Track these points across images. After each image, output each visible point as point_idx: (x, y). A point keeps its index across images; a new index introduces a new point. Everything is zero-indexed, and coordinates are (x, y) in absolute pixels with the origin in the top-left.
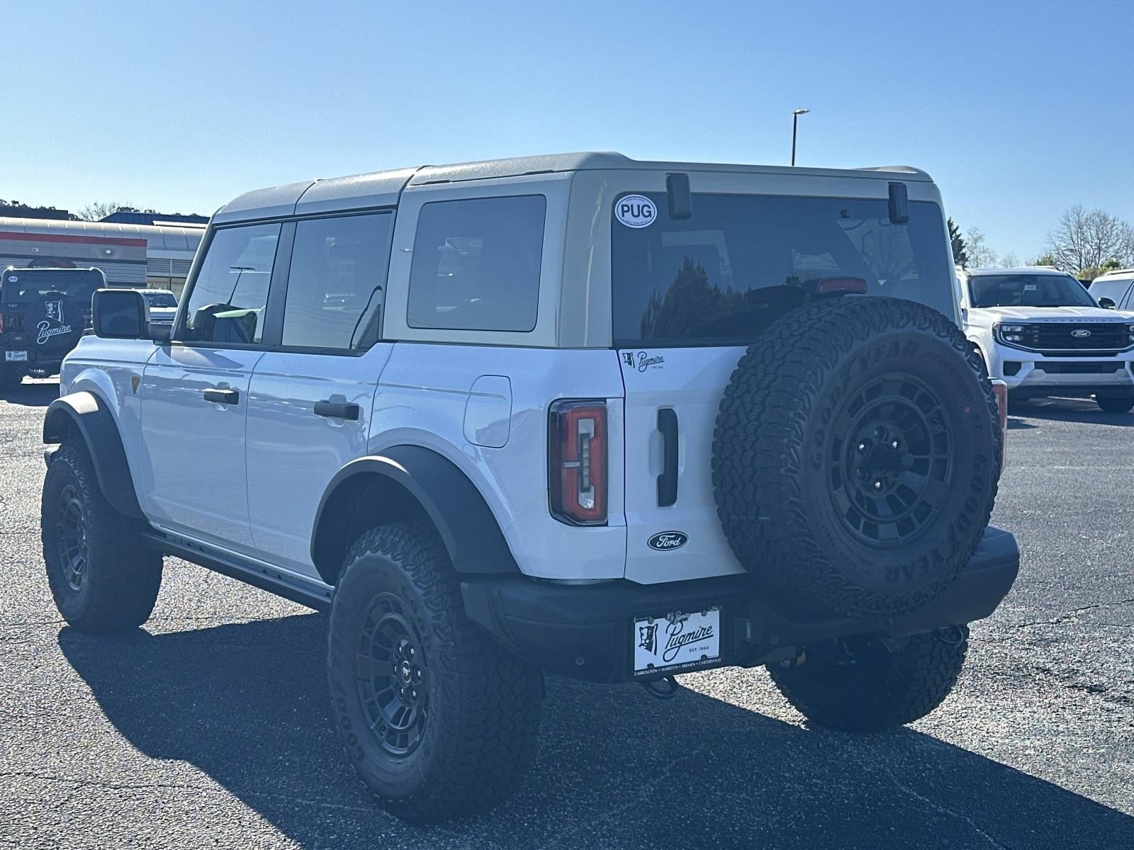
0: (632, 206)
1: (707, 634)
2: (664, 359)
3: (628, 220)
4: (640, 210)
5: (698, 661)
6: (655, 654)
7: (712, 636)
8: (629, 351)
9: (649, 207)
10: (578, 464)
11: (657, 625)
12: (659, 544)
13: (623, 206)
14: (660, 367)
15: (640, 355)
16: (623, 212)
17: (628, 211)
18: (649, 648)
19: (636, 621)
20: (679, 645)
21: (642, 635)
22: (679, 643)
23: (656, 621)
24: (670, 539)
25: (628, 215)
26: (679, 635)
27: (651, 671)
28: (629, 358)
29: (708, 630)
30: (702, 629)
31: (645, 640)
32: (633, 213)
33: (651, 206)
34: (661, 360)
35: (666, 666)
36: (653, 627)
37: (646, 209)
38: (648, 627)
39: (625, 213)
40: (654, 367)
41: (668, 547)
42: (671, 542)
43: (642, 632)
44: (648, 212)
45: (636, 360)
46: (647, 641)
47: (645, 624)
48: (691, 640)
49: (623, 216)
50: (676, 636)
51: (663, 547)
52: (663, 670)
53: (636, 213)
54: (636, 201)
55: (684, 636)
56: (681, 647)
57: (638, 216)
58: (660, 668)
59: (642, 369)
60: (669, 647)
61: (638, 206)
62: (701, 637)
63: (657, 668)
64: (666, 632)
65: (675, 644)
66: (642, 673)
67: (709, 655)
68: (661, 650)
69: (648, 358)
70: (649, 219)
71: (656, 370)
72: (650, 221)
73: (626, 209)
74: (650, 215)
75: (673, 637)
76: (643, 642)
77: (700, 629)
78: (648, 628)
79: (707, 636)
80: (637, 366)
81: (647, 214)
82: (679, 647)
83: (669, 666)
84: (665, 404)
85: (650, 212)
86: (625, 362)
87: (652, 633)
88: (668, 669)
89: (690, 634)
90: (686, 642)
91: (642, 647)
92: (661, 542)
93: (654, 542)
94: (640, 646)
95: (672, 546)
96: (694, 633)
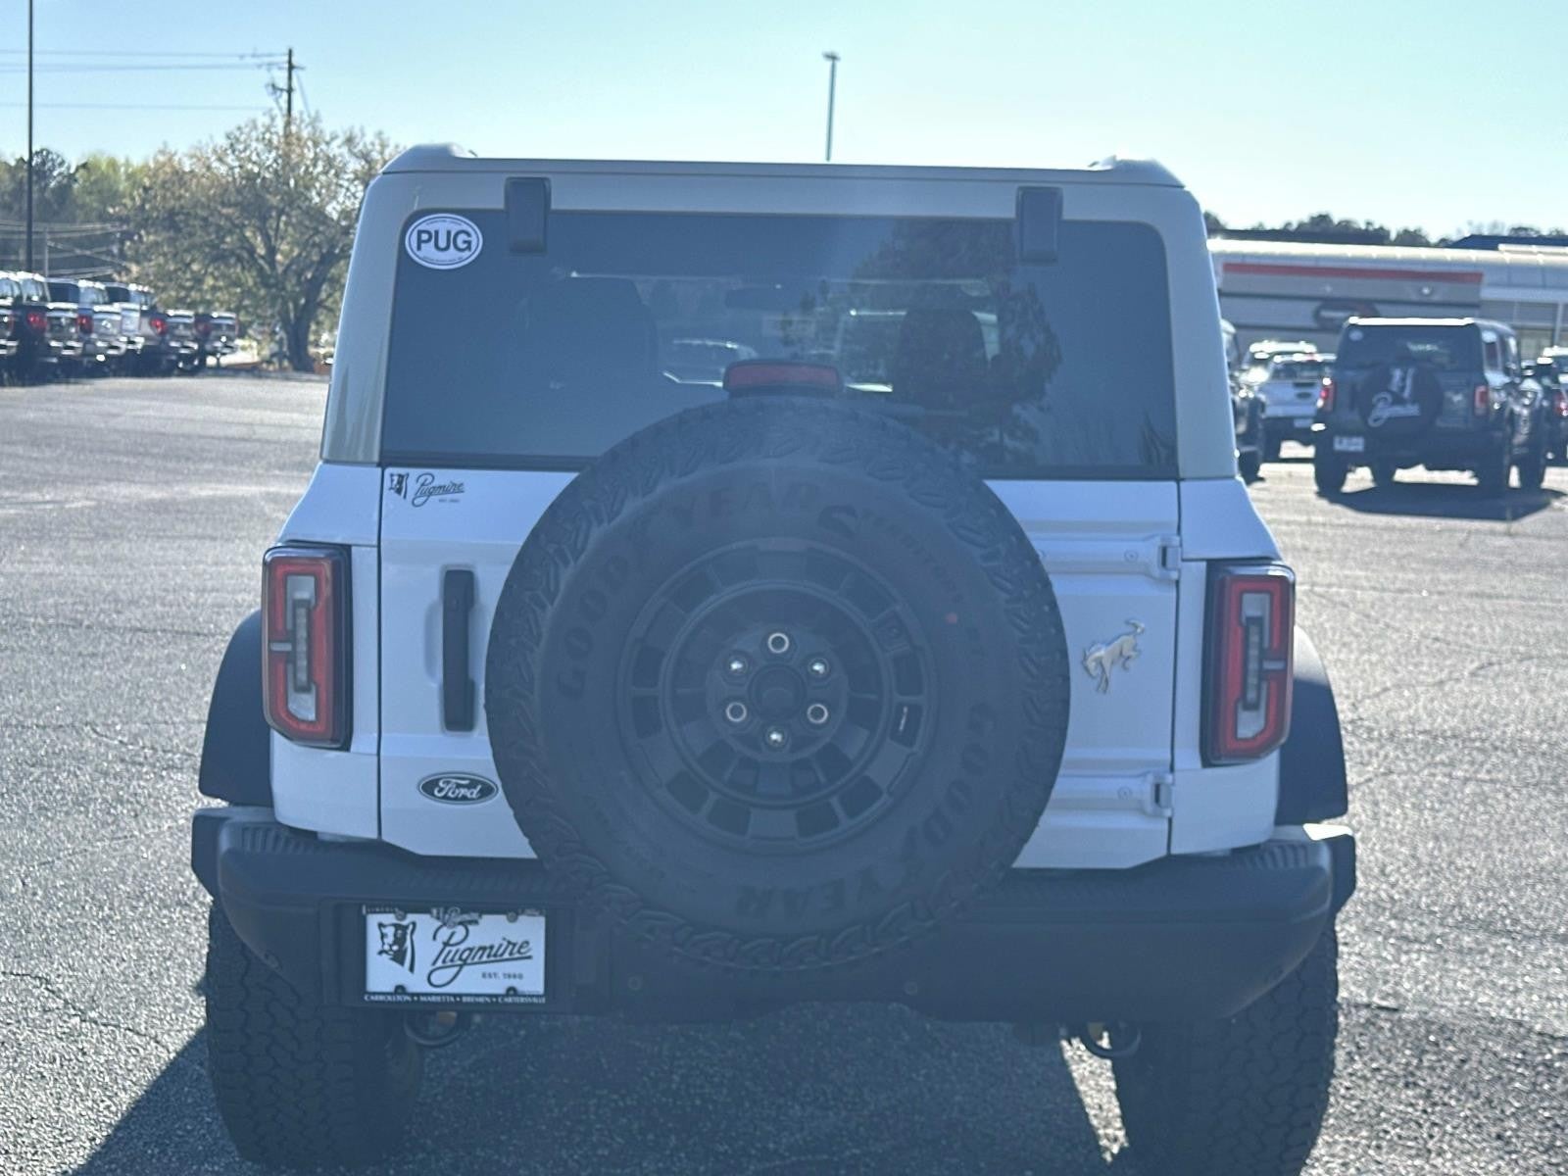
0: (437, 232)
1: (519, 952)
2: (466, 488)
3: (429, 256)
4: (452, 239)
5: (496, 996)
6: (412, 969)
7: (529, 957)
8: (402, 471)
9: (468, 234)
10: (288, 647)
11: (414, 924)
12: (439, 791)
13: (420, 233)
14: (453, 501)
15: (422, 480)
16: (420, 242)
17: (429, 240)
18: (399, 958)
19: (367, 913)
20: (460, 962)
21: (383, 936)
22: (460, 959)
23: (411, 918)
24: (459, 786)
25: (428, 249)
26: (462, 947)
27: (399, 998)
28: (400, 482)
29: (521, 947)
30: (509, 943)
31: (391, 946)
32: (437, 246)
33: (470, 230)
34: (458, 488)
35: (431, 995)
36: (407, 927)
37: (462, 237)
38: (395, 925)
39: (423, 245)
40: (441, 501)
41: (456, 799)
42: (463, 791)
43: (384, 931)
44: (465, 242)
45: (412, 485)
46: (395, 948)
47: (389, 918)
48: (485, 958)
49: (419, 248)
50: (454, 949)
51: (445, 797)
52: (423, 999)
53: (442, 244)
54: (443, 225)
55: (471, 950)
56: (466, 969)
57: (447, 248)
58: (419, 995)
59: (418, 501)
60: (439, 963)
61: (449, 233)
62: (506, 956)
63: (412, 995)
64: (434, 938)
65: (452, 960)
66: (382, 998)
67: (523, 986)
68: (423, 965)
69: (436, 483)
70: (467, 254)
71: (443, 504)
72: (468, 257)
73: (425, 237)
74: (469, 248)
75: (448, 949)
76: (386, 947)
77: (505, 943)
78: (397, 927)
79: (517, 955)
80: (410, 495)
81: (465, 246)
82: (461, 966)
83: (437, 995)
84: (458, 561)
85: (469, 243)
86: (391, 488)
87: (404, 934)
88: (433, 999)
89: (483, 949)
90: (476, 960)
91: (384, 955)
92: (441, 790)
93: (429, 787)
94: (381, 953)
95: (464, 798)
96: (492, 947)
